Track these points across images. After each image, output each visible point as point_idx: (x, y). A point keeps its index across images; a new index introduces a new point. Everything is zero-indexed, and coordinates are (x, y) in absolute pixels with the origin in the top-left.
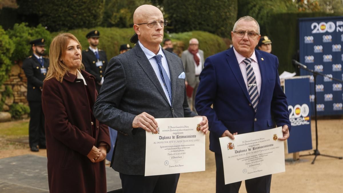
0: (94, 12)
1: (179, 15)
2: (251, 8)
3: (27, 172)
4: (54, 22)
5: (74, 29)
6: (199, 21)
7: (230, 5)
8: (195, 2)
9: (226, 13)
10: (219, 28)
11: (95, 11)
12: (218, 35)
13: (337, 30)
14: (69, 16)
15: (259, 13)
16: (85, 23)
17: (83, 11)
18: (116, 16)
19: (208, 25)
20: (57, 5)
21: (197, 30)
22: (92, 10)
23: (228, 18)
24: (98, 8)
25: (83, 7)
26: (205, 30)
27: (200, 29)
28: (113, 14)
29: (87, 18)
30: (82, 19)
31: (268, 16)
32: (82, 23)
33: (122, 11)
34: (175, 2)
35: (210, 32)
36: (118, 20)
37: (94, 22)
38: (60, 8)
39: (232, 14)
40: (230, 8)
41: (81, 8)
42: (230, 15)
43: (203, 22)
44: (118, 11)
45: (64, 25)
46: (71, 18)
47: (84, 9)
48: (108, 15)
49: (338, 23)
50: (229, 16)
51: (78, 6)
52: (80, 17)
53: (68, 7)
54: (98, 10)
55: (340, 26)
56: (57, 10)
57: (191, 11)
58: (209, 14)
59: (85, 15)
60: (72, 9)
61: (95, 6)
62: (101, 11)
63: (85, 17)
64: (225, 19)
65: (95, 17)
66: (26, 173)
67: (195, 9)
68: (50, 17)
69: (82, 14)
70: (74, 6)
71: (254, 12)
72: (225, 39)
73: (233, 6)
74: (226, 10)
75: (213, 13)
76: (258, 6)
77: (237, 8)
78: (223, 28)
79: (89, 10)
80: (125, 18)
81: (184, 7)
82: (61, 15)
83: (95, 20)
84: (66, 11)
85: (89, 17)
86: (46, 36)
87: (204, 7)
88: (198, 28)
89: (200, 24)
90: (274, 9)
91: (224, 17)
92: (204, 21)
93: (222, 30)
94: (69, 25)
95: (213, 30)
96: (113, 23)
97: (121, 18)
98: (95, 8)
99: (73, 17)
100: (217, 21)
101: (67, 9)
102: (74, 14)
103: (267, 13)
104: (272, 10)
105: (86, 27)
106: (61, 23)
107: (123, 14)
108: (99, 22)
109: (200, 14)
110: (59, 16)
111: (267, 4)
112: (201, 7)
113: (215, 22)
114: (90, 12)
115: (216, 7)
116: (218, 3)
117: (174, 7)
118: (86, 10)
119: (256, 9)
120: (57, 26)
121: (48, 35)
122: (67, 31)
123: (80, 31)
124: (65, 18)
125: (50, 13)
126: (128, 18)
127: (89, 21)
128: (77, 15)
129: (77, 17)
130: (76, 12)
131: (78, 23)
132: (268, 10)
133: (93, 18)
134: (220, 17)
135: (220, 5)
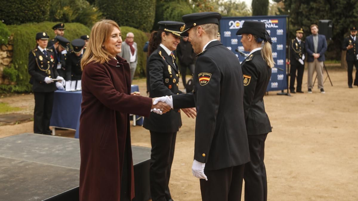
0: (42, 8)
1: (109, 13)
2: (166, 10)
4: (8, 16)
5: (26, 23)
6: (126, 19)
7: (150, 7)
8: (122, 3)
9: (147, 12)
10: (142, 25)
11: (44, 8)
12: (141, 30)
14: (22, 11)
15: (171, 14)
16: (35, 18)
17: (34, 8)
18: (60, 12)
19: (133, 22)
20: (11, 2)
21: (124, 26)
22: (41, 7)
23: (149, 17)
24: (46, 5)
25: (34, 4)
26: (131, 26)
27: (127, 25)
28: (57, 11)
29: (37, 14)
30: (32, 15)
31: (178, 16)
32: (33, 18)
33: (65, 9)
34: (105, 3)
35: (135, 27)
36: (62, 16)
37: (42, 17)
38: (13, 5)
39: (152, 14)
40: (150, 8)
41: (31, 5)
42: (150, 14)
43: (129, 20)
44: (62, 8)
45: (16, 19)
46: (23, 14)
47: (34, 6)
48: (52, 13)
50: (149, 15)
51: (29, 3)
52: (31, 13)
53: (20, 4)
54: (46, 8)
56: (10, 6)
57: (119, 11)
58: (133, 13)
59: (35, 11)
60: (24, 6)
61: (43, 4)
62: (48, 8)
63: (35, 12)
64: (146, 18)
65: (44, 13)
67: (123, 9)
68: (4, 12)
69: (32, 10)
70: (26, 4)
71: (168, 12)
72: (147, 33)
73: (152, 7)
74: (147, 10)
75: (137, 12)
76: (170, 8)
77: (155, 9)
78: (145, 25)
79: (39, 7)
80: (68, 15)
81: (113, 7)
82: (14, 11)
83: (44, 15)
84: (18, 7)
85: (38, 12)
87: (129, 7)
88: (125, 24)
89: (126, 21)
90: (183, 10)
91: (145, 16)
92: (130, 18)
93: (144, 26)
94: (21, 19)
95: (137, 26)
96: (57, 18)
97: (64, 15)
98: (44, 6)
99: (24, 13)
100: (140, 19)
101: (20, 6)
102: (25, 10)
103: (178, 13)
104: (181, 11)
105: (36, 22)
106: (14, 17)
107: (66, 11)
108: (46, 17)
109: (127, 13)
110: (12, 12)
111: (178, 7)
112: (128, 7)
113: (139, 20)
114: (39, 9)
115: (139, 7)
116: (141, 4)
117: (105, 6)
118: (36, 7)
119: (169, 10)
120: (11, 20)
121: (4, 27)
122: (20, 24)
123: (31, 24)
124: (18, 13)
125: (4, 9)
126: (70, 14)
127: (39, 16)
128: (28, 11)
129: (28, 12)
130: (27, 8)
131: (29, 18)
132: (178, 11)
133: (42, 14)
134: (143, 15)
135: (142, 6)
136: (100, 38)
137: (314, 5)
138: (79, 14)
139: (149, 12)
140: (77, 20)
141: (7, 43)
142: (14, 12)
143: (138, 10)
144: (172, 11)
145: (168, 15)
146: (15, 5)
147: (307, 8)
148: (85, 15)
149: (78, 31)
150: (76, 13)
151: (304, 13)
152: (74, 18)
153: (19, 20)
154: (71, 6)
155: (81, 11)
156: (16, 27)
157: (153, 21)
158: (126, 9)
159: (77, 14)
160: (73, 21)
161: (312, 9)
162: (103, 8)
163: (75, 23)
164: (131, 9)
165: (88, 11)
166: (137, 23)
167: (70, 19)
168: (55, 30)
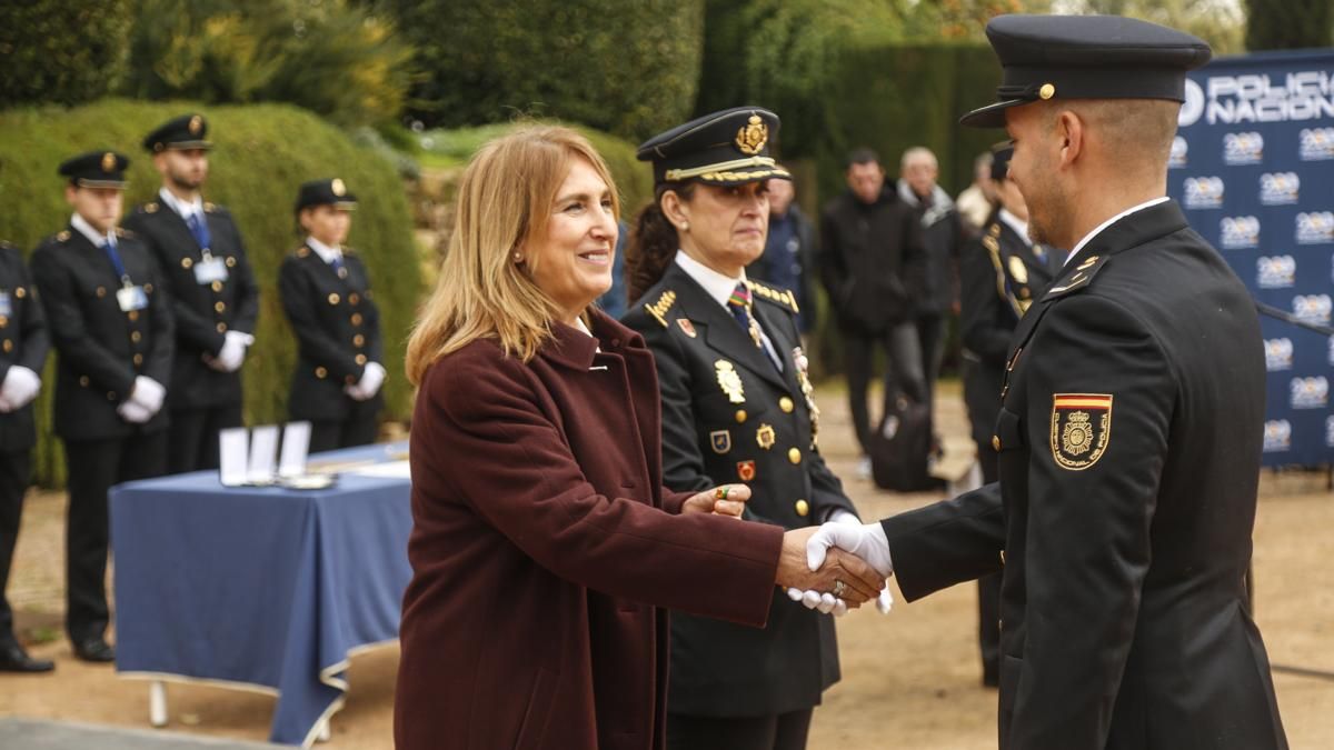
0: (91, 29)
1: (451, 49)
2: (757, 24)
6: (544, 77)
7: (672, 10)
9: (656, 41)
10: (630, 109)
13: (1212, 118)
15: (789, 45)
16: (50, 80)
17: (44, 26)
18: (185, 50)
19: (582, 97)
21: (533, 117)
22: (85, 23)
23: (666, 65)
24: (111, 11)
26: (569, 118)
27: (549, 114)
28: (169, 42)
29: (64, 59)
30: (36, 64)
31: (827, 59)
32: (38, 83)
33: (216, 28)
36: (198, 67)
37: (92, 75)
39: (683, 48)
40: (676, 20)
42: (673, 51)
43: (558, 83)
44: (196, 28)
47: (47, 16)
48: (146, 52)
49: (1218, 85)
50: (671, 56)
52: (30, 53)
54: (110, 23)
55: (1222, 99)
57: (506, 33)
58: (583, 45)
59: (52, 43)
61: (96, 4)
62: (122, 29)
63: (52, 52)
64: (652, 72)
65: (100, 53)
67: (525, 25)
69: (41, 39)
71: (771, 39)
73: (685, 10)
74: (658, 31)
75: (601, 42)
76: (784, 15)
77: (699, 22)
78: (644, 110)
79: (72, 21)
80: (229, 61)
81: (477, 16)
83: (99, 66)
85: (70, 51)
87: (561, 17)
88: (538, 107)
89: (546, 89)
90: (856, 26)
91: (648, 60)
92: (565, 76)
93: (641, 118)
95: (604, 114)
96: (174, 79)
97: (209, 61)
98: (99, 13)
100: (622, 78)
103: (827, 44)
104: (844, 29)
105: (58, 101)
107: (218, 39)
108: (113, 75)
109: (550, 47)
112: (552, 14)
113: (611, 84)
114: (74, 31)
115: (614, 16)
117: (430, 11)
118: (58, 21)
119: (778, 27)
123: (33, 116)
126: (244, 58)
127: (72, 71)
129: (13, 52)
131: (19, 80)
132: (829, 33)
133: (88, 59)
134: (634, 58)
136: (503, 219)
138: (291, 55)
139: (669, 38)
140: (284, 91)
143: (607, 28)
144: (793, 31)
145: (772, 51)
148: (320, 64)
149: (283, 148)
150: (276, 51)
152: (263, 76)
154: (245, 16)
155: (295, 45)
158: (545, 24)
159: (280, 59)
160: (257, 97)
162: (419, 20)
163: (266, 107)
164: (570, 19)
165: (337, 43)
166: (601, 102)
167: (244, 85)
168: (155, 153)
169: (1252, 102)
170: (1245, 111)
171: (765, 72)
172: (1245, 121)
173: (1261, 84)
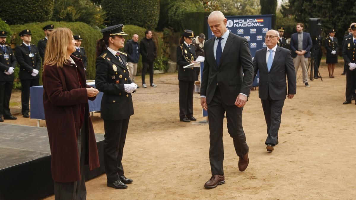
0: (45, 9)
1: (114, 12)
2: (170, 8)
3: (3, 136)
4: (12, 17)
5: (29, 23)
6: (131, 17)
7: (154, 5)
8: (126, 2)
9: (151, 11)
10: (146, 23)
11: (47, 8)
13: (235, 26)
14: (25, 11)
15: (176, 12)
16: (38, 18)
18: (63, 12)
19: (137, 20)
20: (14, 3)
22: (44, 7)
23: (153, 15)
24: (49, 5)
25: (36, 5)
26: (135, 24)
27: (131, 24)
28: (61, 11)
29: (40, 14)
30: (35, 15)
31: (182, 14)
32: (36, 18)
34: (111, 2)
35: (139, 26)
36: (66, 15)
37: (45, 17)
38: (16, 6)
39: (156, 12)
40: (154, 7)
41: (34, 6)
42: (154, 12)
43: (133, 18)
44: (65, 9)
45: (20, 19)
46: (26, 14)
47: (37, 7)
49: (235, 21)
51: (32, 4)
52: (34, 13)
53: (23, 5)
54: (49, 8)
55: (236, 23)
56: (14, 7)
57: (124, 10)
58: (138, 11)
59: (38, 11)
60: (27, 6)
61: (46, 4)
62: (51, 9)
63: (38, 13)
64: (150, 16)
65: (47, 13)
66: (3, 138)
67: (127, 8)
68: (8, 13)
69: (36, 10)
70: (29, 4)
71: (172, 11)
73: (156, 6)
74: (151, 9)
75: (141, 11)
76: (175, 6)
77: (159, 7)
79: (42, 7)
80: (71, 14)
81: (119, 7)
82: (18, 11)
83: (47, 15)
84: (22, 8)
85: (41, 13)
86: (6, 28)
88: (129, 23)
89: (131, 19)
90: (188, 9)
91: (149, 14)
92: (134, 17)
93: (149, 24)
94: (24, 19)
95: (141, 24)
96: (61, 17)
97: (68, 14)
98: (47, 6)
100: (145, 17)
101: (23, 7)
102: (29, 10)
103: (182, 12)
104: (186, 9)
105: (39, 21)
106: (18, 17)
107: (69, 10)
108: (49, 17)
109: (131, 12)
110: (16, 12)
111: (182, 5)
112: (132, 6)
113: (143, 18)
114: (42, 9)
115: (143, 7)
116: (145, 3)
117: (110, 5)
118: (39, 7)
119: (174, 9)
120: (14, 20)
121: (7, 27)
122: (23, 24)
123: (34, 24)
124: (21, 13)
125: (8, 9)
126: (74, 14)
127: (42, 16)
128: (31, 11)
129: (31, 13)
130: (30, 8)
131: (32, 18)
132: (182, 10)
133: (45, 14)
134: (147, 14)
135: (146, 5)
137: (317, 3)
138: (83, 13)
139: (153, 10)
140: (81, 20)
141: (9, 42)
142: (18, 13)
143: (142, 9)
144: (176, 9)
145: (173, 13)
146: (18, 6)
147: (309, 5)
148: (88, 15)
149: (80, 29)
150: (80, 12)
151: (307, 10)
152: (78, 17)
153: (23, 20)
154: (74, 7)
155: (84, 11)
156: (19, 27)
157: (157, 19)
158: (131, 8)
159: (81, 14)
160: (76, 20)
161: (315, 6)
162: (109, 7)
163: (78, 22)
164: (135, 7)
165: (91, 11)
166: (141, 22)
167: (74, 19)
168: (45, 30)
169: (241, 24)
170: (240, 25)
171: (171, 16)
172: (240, 26)
173: (243, 21)
